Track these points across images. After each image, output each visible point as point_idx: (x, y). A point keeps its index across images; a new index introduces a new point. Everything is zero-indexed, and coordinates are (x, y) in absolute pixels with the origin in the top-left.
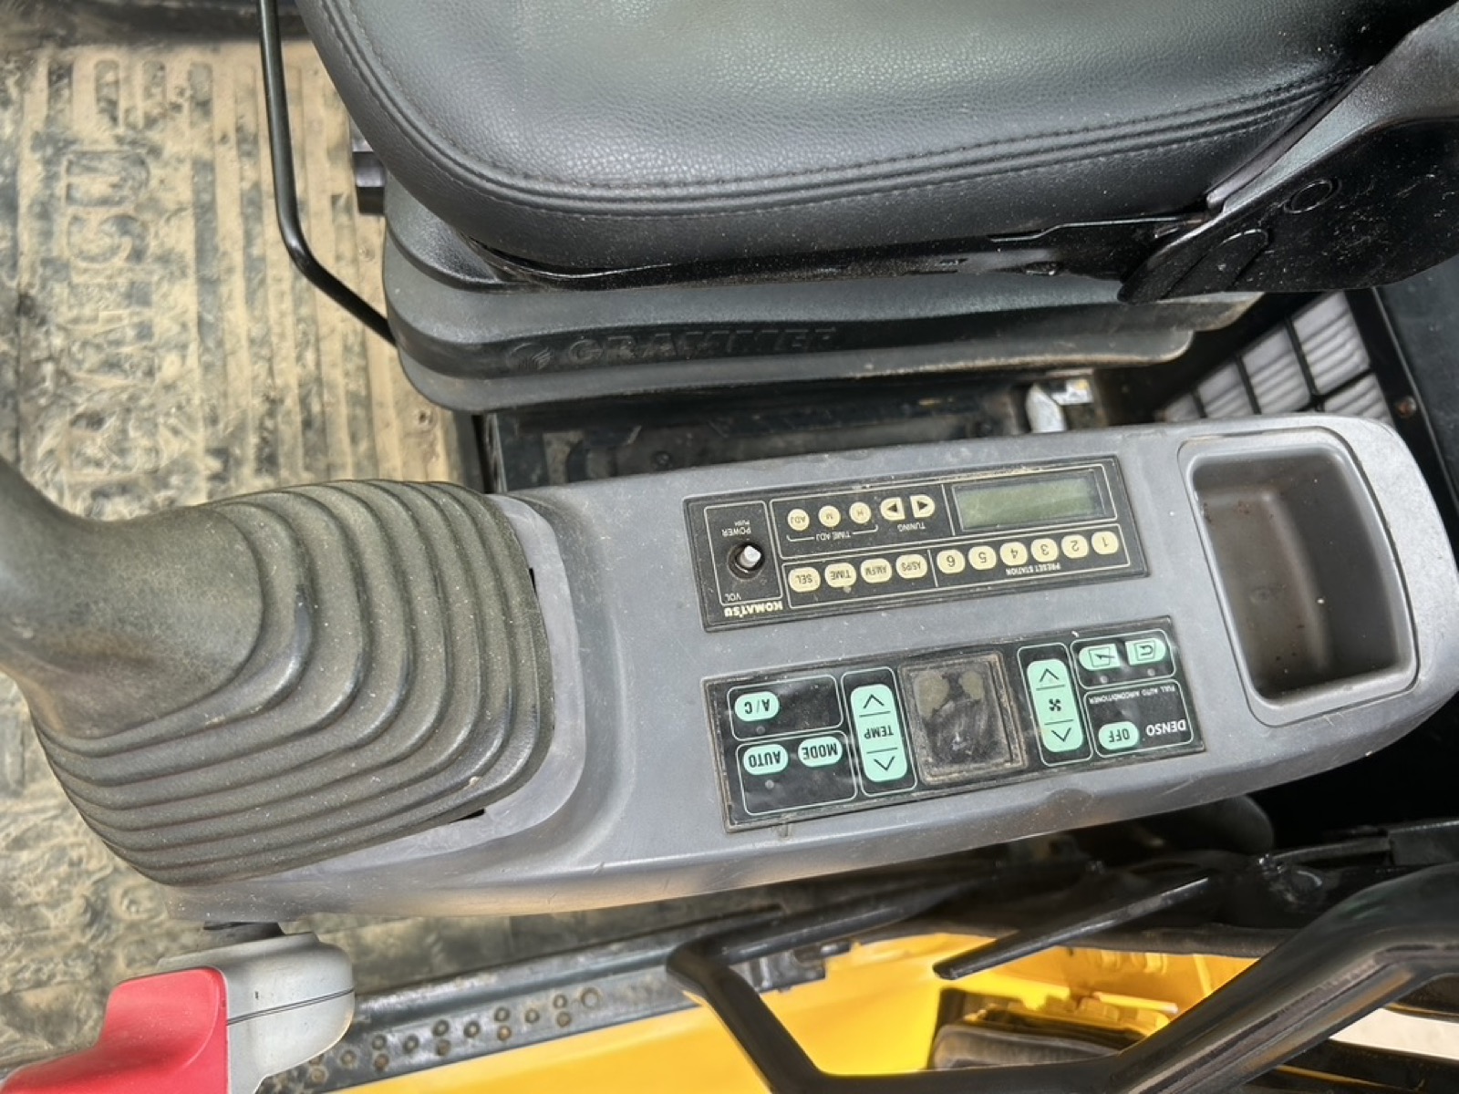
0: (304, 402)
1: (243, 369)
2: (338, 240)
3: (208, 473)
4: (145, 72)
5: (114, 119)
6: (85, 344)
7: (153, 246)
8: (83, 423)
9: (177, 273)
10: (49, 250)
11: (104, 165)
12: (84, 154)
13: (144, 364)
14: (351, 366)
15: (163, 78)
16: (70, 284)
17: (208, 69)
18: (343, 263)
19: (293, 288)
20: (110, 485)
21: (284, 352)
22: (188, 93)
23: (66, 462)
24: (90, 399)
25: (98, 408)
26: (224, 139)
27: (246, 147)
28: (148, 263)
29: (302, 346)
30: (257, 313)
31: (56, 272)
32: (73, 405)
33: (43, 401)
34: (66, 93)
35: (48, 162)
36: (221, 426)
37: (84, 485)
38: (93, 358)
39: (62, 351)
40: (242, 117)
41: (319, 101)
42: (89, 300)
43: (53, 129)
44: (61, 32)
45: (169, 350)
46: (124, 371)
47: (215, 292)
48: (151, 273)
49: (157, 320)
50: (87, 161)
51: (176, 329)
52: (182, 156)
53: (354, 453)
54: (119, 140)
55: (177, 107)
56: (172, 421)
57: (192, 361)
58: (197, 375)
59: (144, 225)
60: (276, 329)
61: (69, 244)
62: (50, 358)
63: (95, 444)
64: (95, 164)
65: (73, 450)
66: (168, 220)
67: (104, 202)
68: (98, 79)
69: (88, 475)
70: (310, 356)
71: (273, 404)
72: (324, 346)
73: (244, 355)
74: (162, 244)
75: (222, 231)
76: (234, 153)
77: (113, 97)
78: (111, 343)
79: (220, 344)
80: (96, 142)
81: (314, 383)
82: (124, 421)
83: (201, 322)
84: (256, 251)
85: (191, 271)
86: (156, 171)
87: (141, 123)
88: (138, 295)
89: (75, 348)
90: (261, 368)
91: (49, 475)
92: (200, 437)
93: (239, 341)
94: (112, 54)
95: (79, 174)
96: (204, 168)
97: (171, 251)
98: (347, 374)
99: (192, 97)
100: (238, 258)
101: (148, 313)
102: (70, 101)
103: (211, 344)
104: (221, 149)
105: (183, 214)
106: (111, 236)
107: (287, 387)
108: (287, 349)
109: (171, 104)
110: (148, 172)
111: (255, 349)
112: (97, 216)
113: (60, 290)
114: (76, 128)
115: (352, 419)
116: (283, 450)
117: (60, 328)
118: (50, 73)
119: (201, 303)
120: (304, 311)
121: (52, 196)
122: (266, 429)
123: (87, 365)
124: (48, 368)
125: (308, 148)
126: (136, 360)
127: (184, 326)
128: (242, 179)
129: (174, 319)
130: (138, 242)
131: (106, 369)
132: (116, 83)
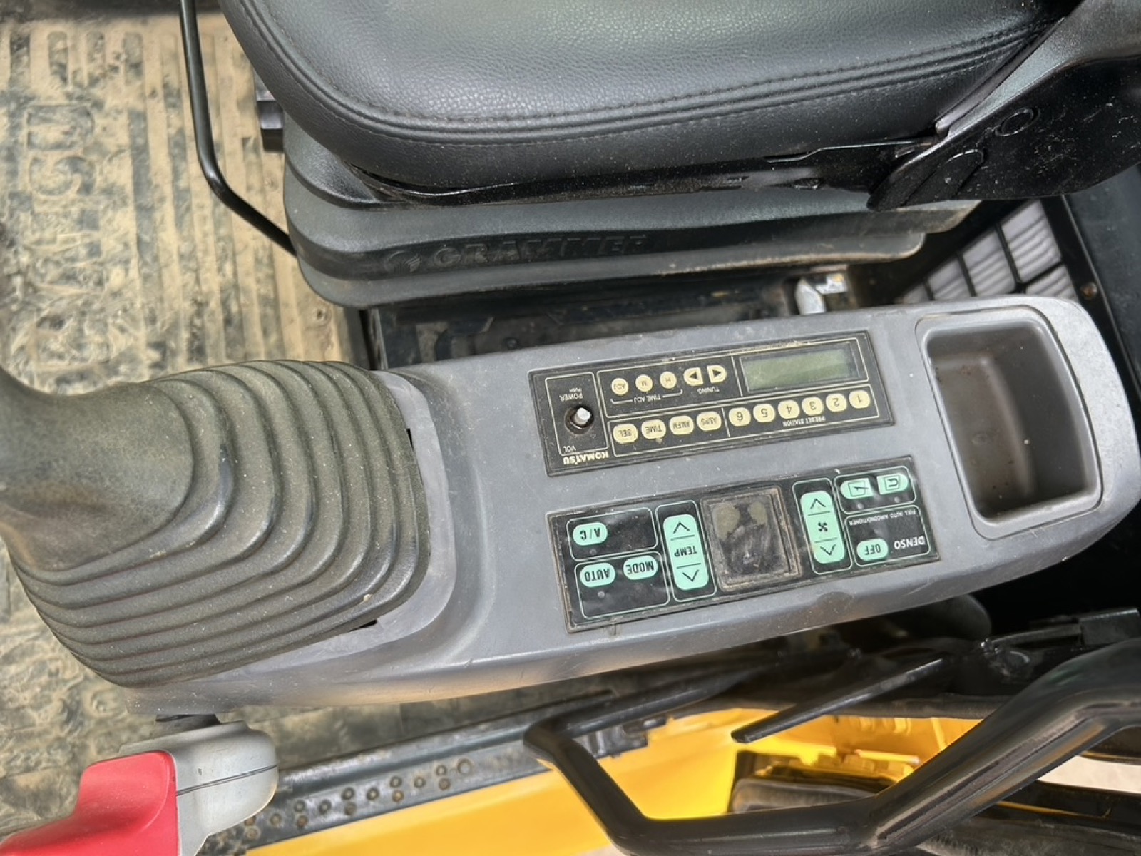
0: (225, 304)
1: (175, 279)
2: (248, 174)
3: (149, 362)
4: (88, 40)
5: (64, 80)
6: (46, 261)
7: (99, 181)
8: (47, 324)
9: (119, 202)
10: (15, 186)
11: (57, 116)
12: (40, 108)
13: (95, 277)
14: (261, 275)
15: (103, 45)
16: (33, 213)
17: (139, 37)
18: (253, 192)
19: (213, 213)
20: (70, 373)
21: (207, 265)
22: (123, 57)
23: (34, 356)
24: (52, 305)
25: (59, 312)
26: (153, 94)
27: (172, 100)
28: (95, 195)
29: (221, 259)
30: (185, 233)
31: (21, 203)
32: (39, 310)
33: (14, 307)
34: (25, 59)
35: (12, 115)
36: (159, 324)
37: (50, 374)
38: (53, 272)
39: (28, 267)
40: (167, 76)
41: (230, 62)
42: (48, 225)
43: (14, 88)
44: (20, 10)
45: (115, 265)
46: (79, 282)
47: (150, 218)
48: (98, 203)
49: (104, 240)
50: (44, 113)
51: (120, 247)
52: (120, 108)
53: (266, 344)
54: (69, 96)
55: (115, 69)
56: (119, 321)
57: (134, 273)
58: (138, 284)
59: (91, 165)
60: (200, 247)
61: (31, 180)
62: (19, 273)
63: (57, 341)
64: (49, 115)
65: (40, 346)
66: (110, 160)
67: (58, 146)
68: (50, 48)
69: (51, 366)
70: (228, 268)
71: (200, 306)
72: (240, 259)
73: (175, 267)
74: (106, 179)
75: (154, 168)
76: (161, 105)
77: (63, 61)
78: (67, 260)
79: (156, 258)
80: (50, 98)
81: (232, 289)
82: (80, 322)
83: (139, 241)
84: (182, 184)
85: (130, 201)
86: (100, 121)
87: (86, 82)
88: (88, 221)
89: (39, 265)
90: (190, 277)
91: (21, 366)
92: (142, 334)
93: (171, 256)
94: (61, 27)
95: (39, 124)
96: (138, 117)
97: (113, 185)
98: (258, 281)
99: (127, 61)
100: (168, 190)
101: (96, 235)
102: (28, 65)
103: (148, 259)
104: (151, 102)
105: (122, 155)
106: (64, 173)
107: (210, 293)
108: (210, 261)
109: (110, 66)
110: (93, 121)
111: (184, 263)
112: (53, 157)
113: (25, 218)
114: (34, 87)
115: (263, 317)
116: (209, 343)
117: (26, 248)
118: (12, 43)
119: (139, 226)
120: (223, 231)
121: (16, 142)
122: (195, 326)
123: (48, 278)
124: (18, 281)
125: (222, 100)
126: (88, 272)
127: (126, 245)
128: (169, 126)
129: (118, 239)
130: (86, 178)
131: (64, 281)
132: (65, 50)
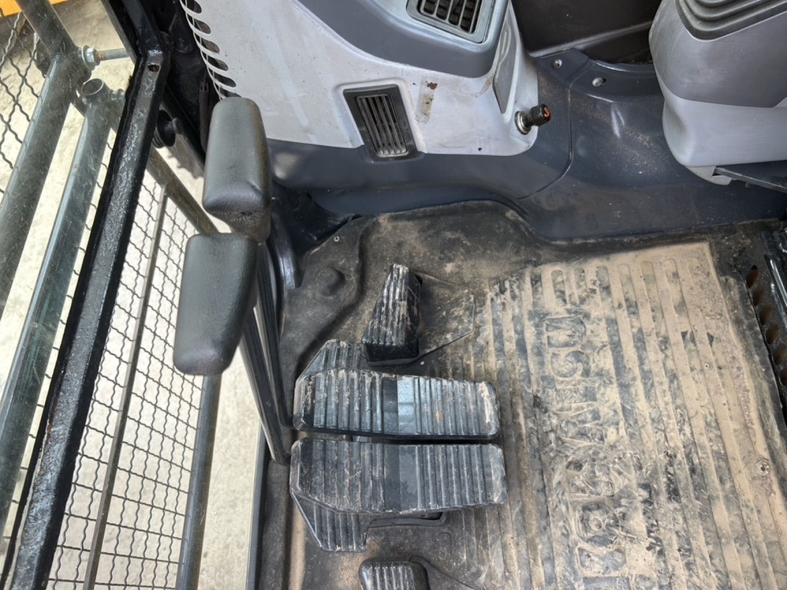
0: (688, 456)
1: (650, 436)
2: (690, 359)
3: (641, 499)
4: (575, 274)
5: (565, 301)
6: (567, 422)
7: (593, 366)
8: (572, 466)
9: (607, 381)
10: (544, 372)
11: (563, 325)
12: (553, 319)
13: (598, 436)
14: (712, 435)
15: (584, 276)
16: (556, 390)
17: (605, 268)
18: (695, 371)
19: (670, 387)
20: (591, 504)
21: (671, 426)
22: (598, 283)
23: (567, 489)
24: (574, 453)
25: (578, 458)
26: (620, 306)
27: (632, 309)
28: (592, 377)
29: (681, 422)
30: (653, 403)
31: (549, 384)
32: (567, 456)
33: (552, 454)
34: (540, 289)
35: (537, 326)
36: (644, 470)
37: (578, 502)
38: (573, 431)
39: (557, 426)
40: (627, 293)
41: (666, 279)
42: (566, 398)
43: (537, 308)
44: (534, 259)
45: (609, 426)
46: (589, 437)
47: (628, 392)
48: (594, 382)
49: (601, 408)
50: (555, 324)
51: (612, 413)
52: (600, 317)
53: (723, 490)
54: (569, 311)
55: (593, 291)
56: (617, 466)
57: (622, 432)
58: (626, 438)
59: (587, 356)
60: (665, 413)
61: (552, 368)
62: (552, 431)
63: (580, 479)
64: (559, 325)
65: (570, 482)
66: (598, 352)
67: (567, 345)
68: (554, 281)
69: (578, 497)
70: (687, 429)
71: (671, 457)
72: (694, 422)
73: (649, 428)
74: (597, 366)
75: (626, 358)
76: (626, 312)
77: (562, 289)
78: (580, 422)
79: (636, 422)
80: (557, 313)
81: (691, 447)
82: (593, 466)
83: (624, 409)
84: (646, 368)
85: (614, 380)
86: (589, 327)
87: (578, 302)
88: (590, 395)
89: (563, 425)
90: (660, 436)
91: (560, 496)
92: (633, 478)
93: (645, 419)
94: (558, 267)
95: (552, 331)
96: (612, 322)
97: (602, 369)
98: (710, 440)
99: (600, 285)
100: (637, 372)
101: (596, 404)
102: (542, 293)
103: (631, 422)
104: (619, 312)
105: (605, 348)
106: (572, 363)
107: (676, 447)
108: (673, 424)
109: (590, 289)
110: (585, 327)
111: (655, 425)
112: (564, 352)
113: (552, 392)
114: (547, 307)
115: (718, 468)
116: (681, 486)
117: (555, 414)
118: (532, 280)
119: (622, 398)
120: (679, 402)
121: (541, 343)
122: (669, 473)
123: (570, 435)
124: (552, 436)
125: (664, 307)
126: (594, 431)
127: (615, 411)
128: (632, 327)
129: (609, 407)
130: (585, 365)
131: (580, 436)
132: (563, 282)
